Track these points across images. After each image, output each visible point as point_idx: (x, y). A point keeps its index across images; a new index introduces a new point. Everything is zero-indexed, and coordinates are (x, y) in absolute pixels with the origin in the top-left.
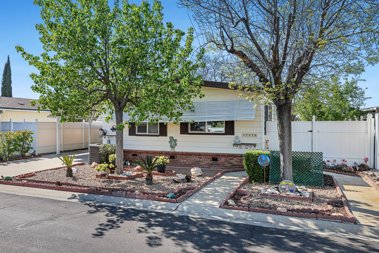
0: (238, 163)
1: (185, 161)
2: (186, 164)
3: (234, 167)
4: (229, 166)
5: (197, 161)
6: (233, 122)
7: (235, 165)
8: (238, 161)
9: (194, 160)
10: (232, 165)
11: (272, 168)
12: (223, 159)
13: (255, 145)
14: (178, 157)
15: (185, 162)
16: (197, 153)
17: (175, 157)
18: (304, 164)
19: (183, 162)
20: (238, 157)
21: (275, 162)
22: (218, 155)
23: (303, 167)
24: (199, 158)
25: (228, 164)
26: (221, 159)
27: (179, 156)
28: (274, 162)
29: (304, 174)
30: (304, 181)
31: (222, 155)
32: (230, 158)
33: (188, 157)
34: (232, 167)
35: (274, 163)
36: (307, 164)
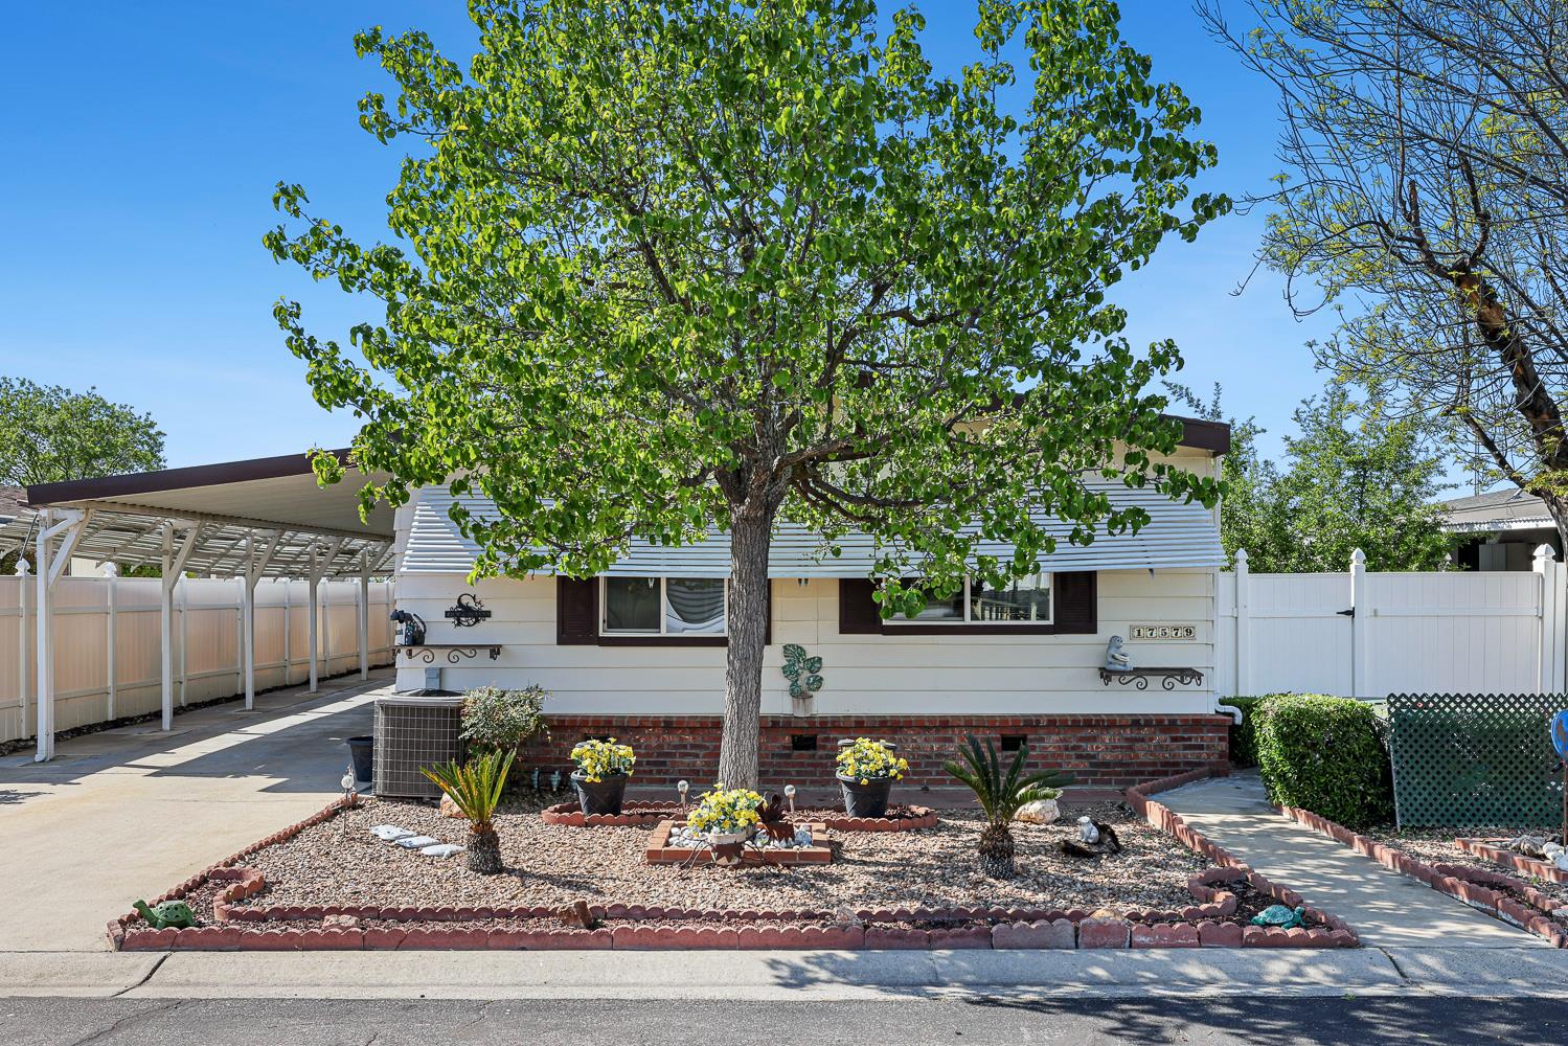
0: (1119, 755)
3: (1103, 774)
4: (1082, 768)
5: (928, 757)
6: (1090, 578)
7: (1106, 764)
8: (1121, 747)
10: (1092, 765)
11: (1402, 768)
12: (1051, 742)
13: (1188, 674)
14: (835, 740)
16: (932, 718)
17: (819, 743)
18: (1522, 741)
20: (1121, 726)
21: (1410, 741)
22: (1032, 723)
23: (1516, 757)
24: (937, 740)
25: (1074, 761)
26: (1042, 740)
27: (840, 737)
28: (1406, 741)
29: (1522, 783)
30: (1525, 809)
31: (1049, 721)
32: (1083, 734)
34: (1095, 773)
35: (1406, 746)
36: (1532, 741)
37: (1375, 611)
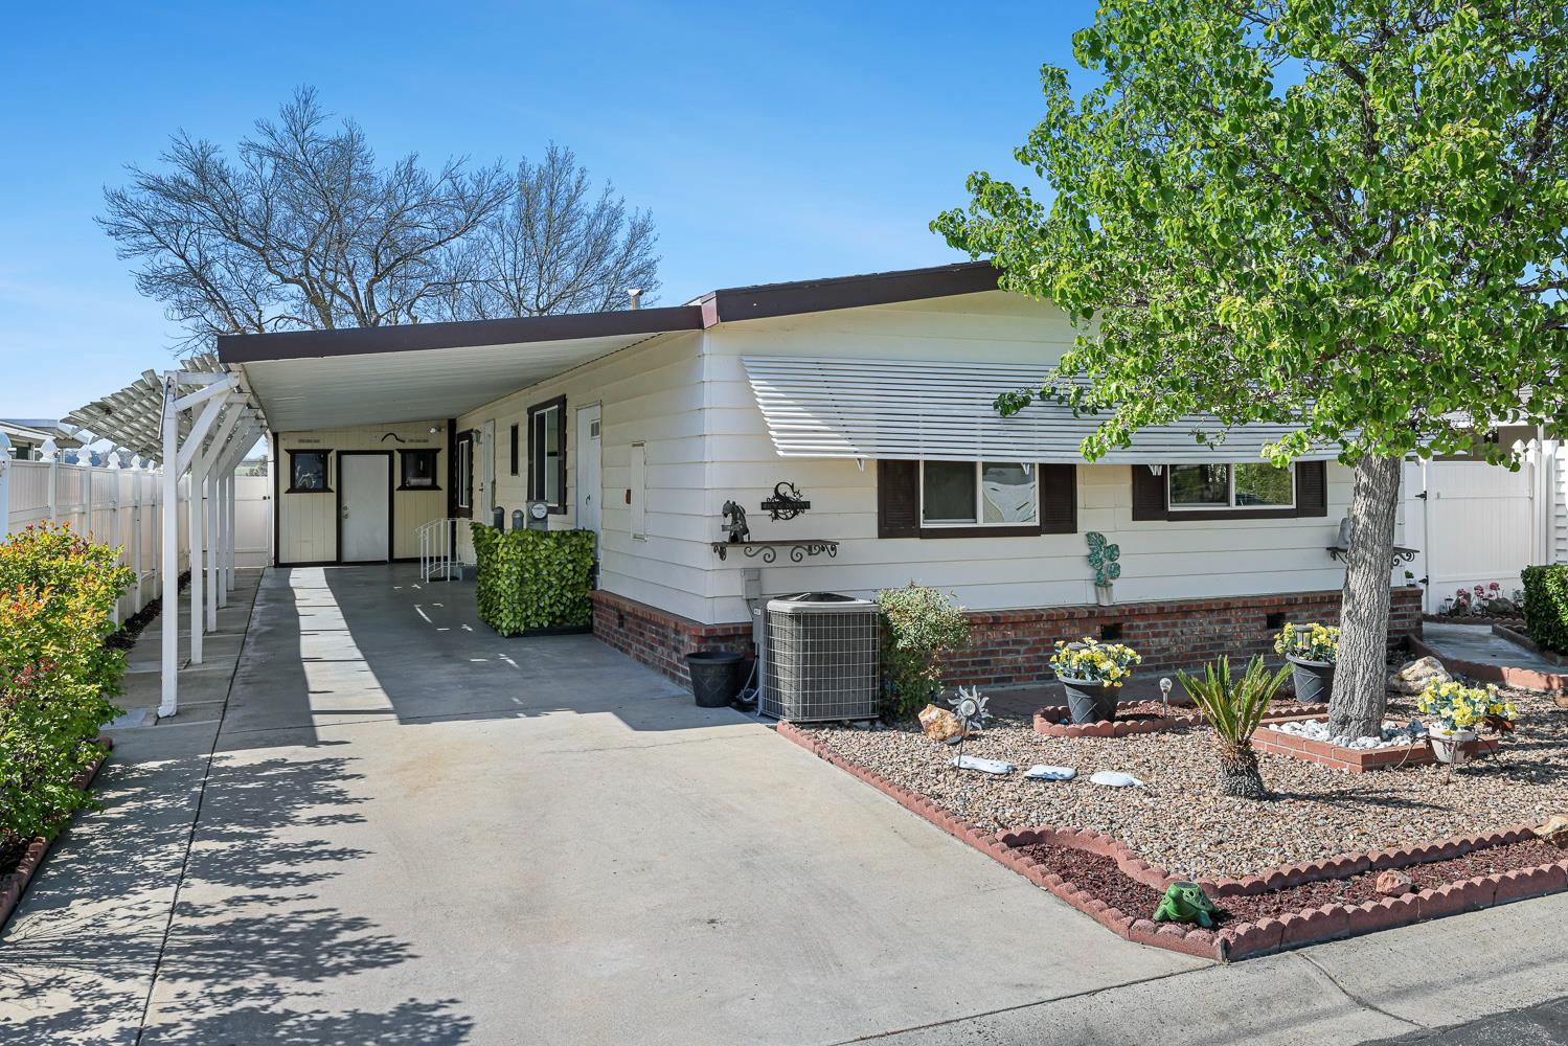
1: (1165, 641)
2: (1170, 658)
5: (1212, 639)
6: (1321, 467)
9: (1204, 635)
12: (1303, 619)
14: (1138, 627)
15: (1168, 649)
17: (1125, 631)
19: (1157, 651)
22: (1290, 601)
24: (1218, 622)
26: (1296, 617)
27: (1142, 624)
31: (1304, 598)
32: (1324, 611)
33: (1180, 621)
37: (1438, 495)
